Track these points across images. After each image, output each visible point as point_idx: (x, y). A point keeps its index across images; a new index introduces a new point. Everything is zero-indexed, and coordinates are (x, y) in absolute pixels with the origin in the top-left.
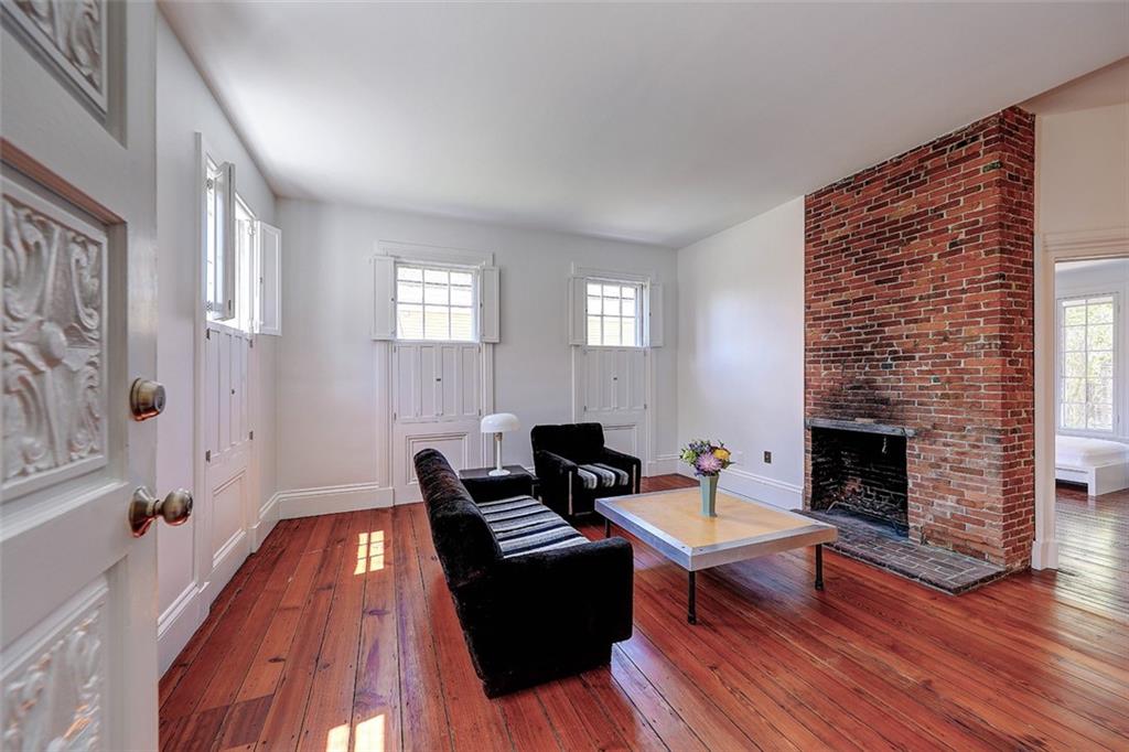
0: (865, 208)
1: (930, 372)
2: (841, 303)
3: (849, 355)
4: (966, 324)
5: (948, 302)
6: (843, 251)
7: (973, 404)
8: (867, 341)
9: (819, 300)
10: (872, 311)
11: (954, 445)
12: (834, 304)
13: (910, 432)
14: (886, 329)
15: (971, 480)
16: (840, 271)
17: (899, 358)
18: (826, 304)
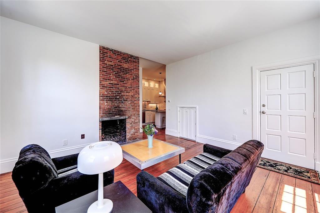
0: (118, 61)
1: (130, 104)
2: (111, 84)
3: (113, 99)
4: (135, 94)
5: (133, 89)
6: (112, 69)
7: (136, 110)
8: (118, 95)
9: (104, 81)
10: (119, 88)
11: (134, 118)
12: (109, 84)
13: (127, 117)
14: (122, 93)
15: (136, 124)
16: (111, 74)
17: (125, 100)
18: (106, 83)
